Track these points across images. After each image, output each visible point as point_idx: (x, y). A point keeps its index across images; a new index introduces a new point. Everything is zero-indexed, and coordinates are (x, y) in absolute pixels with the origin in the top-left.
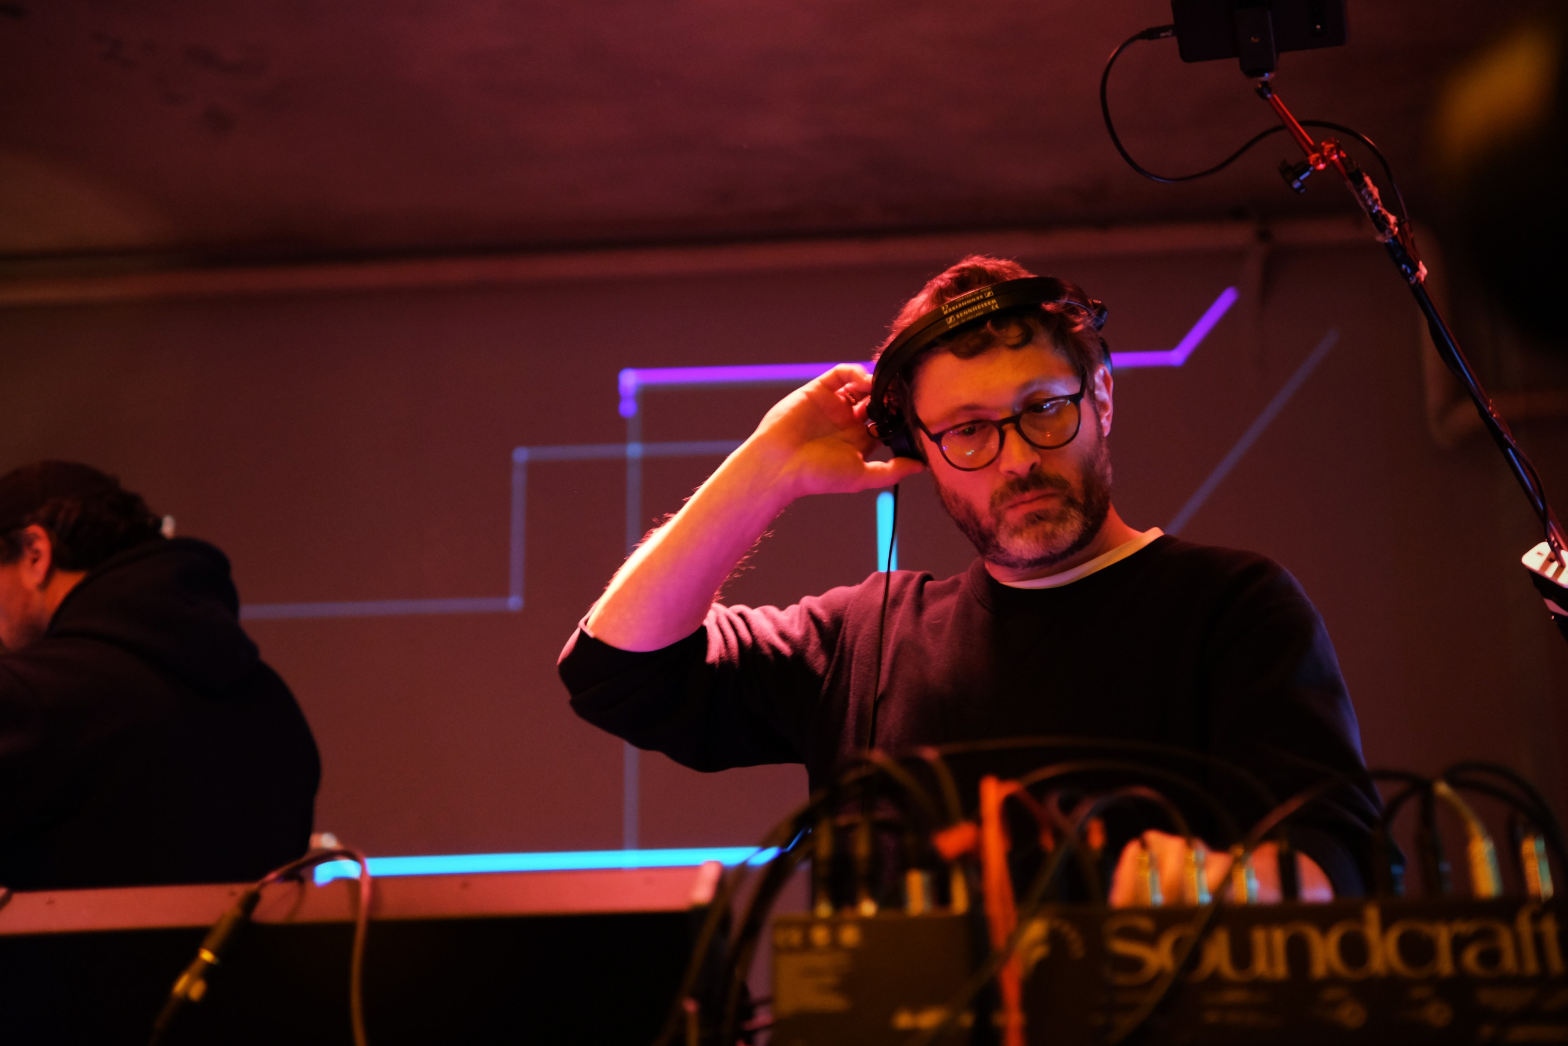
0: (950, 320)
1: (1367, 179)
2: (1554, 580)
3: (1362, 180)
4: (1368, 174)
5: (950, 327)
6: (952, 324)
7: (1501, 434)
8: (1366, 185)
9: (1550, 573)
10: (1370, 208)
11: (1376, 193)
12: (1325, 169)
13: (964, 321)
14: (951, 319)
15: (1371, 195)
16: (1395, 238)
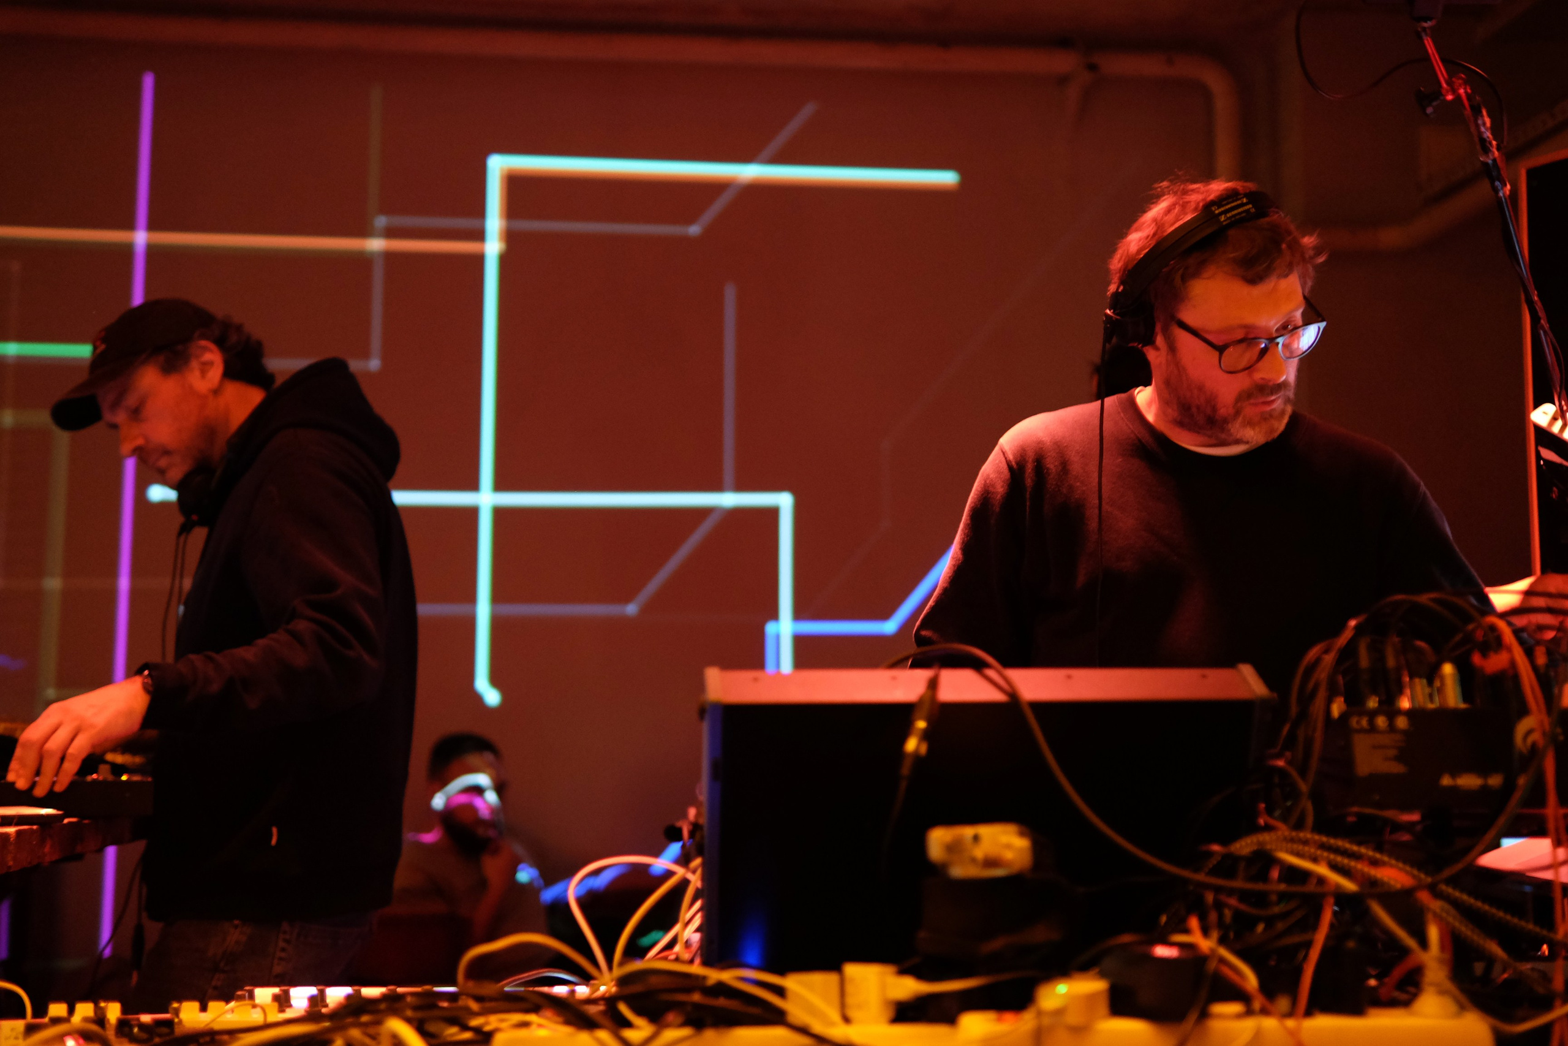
0: (1223, 218)
1: (1484, 113)
2: (1559, 436)
3: (1481, 112)
4: (1486, 108)
5: (1224, 223)
6: (1224, 221)
7: (1539, 319)
8: (1482, 116)
9: (1556, 429)
10: (1480, 133)
11: (1488, 124)
12: (1453, 100)
13: (1233, 219)
14: (1223, 216)
15: (1484, 124)
16: (1494, 160)
